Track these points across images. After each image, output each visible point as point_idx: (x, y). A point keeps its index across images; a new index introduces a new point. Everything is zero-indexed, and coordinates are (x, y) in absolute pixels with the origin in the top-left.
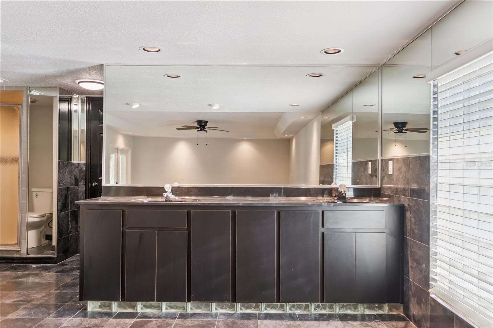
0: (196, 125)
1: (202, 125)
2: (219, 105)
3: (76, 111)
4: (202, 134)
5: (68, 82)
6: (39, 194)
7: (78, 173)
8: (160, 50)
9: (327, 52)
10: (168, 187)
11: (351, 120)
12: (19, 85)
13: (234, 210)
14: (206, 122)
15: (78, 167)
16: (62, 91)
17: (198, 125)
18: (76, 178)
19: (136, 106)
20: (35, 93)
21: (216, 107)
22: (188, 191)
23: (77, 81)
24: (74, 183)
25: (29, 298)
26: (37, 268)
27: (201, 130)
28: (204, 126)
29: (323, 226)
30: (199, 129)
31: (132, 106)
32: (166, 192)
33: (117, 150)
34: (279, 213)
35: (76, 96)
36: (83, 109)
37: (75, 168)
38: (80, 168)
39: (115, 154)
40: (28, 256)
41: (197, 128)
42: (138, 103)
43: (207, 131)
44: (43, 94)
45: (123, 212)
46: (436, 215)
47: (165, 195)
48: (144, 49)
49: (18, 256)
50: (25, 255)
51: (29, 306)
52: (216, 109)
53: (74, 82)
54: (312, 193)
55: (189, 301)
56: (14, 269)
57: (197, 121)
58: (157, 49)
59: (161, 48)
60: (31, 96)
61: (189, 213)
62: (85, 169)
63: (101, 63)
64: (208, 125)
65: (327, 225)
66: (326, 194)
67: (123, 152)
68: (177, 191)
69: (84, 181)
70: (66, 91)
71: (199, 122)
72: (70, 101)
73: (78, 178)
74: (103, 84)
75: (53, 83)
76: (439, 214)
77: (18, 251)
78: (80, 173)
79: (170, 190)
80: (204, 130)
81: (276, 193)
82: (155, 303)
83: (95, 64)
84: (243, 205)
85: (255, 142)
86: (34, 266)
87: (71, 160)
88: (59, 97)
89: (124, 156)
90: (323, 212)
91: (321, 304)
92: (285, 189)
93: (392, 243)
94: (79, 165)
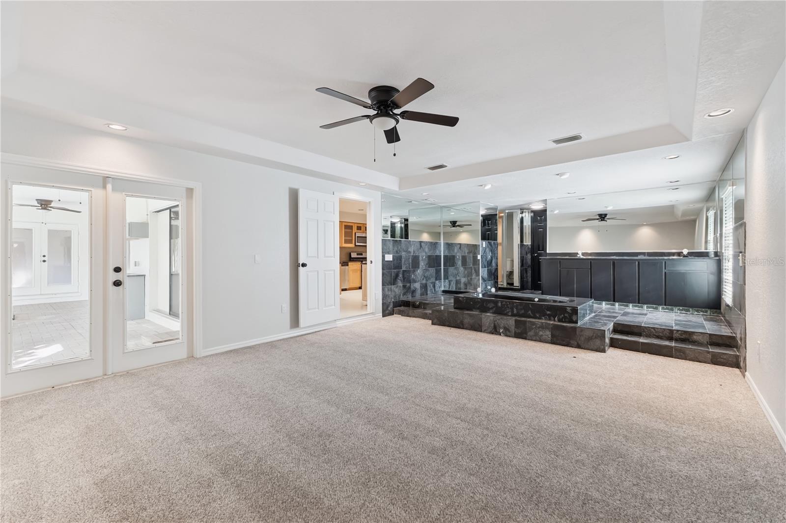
0: (598, 217)
1: (602, 217)
4: (602, 223)
7: (527, 249)
10: (580, 253)
13: (614, 262)
14: (606, 215)
22: (591, 254)
27: (602, 220)
28: (604, 218)
29: (665, 269)
34: (639, 263)
37: (526, 247)
41: (599, 219)
43: (606, 221)
45: (560, 261)
47: (578, 256)
48: (568, 193)
57: (599, 215)
61: (591, 262)
62: (530, 247)
64: (608, 217)
65: (668, 268)
66: (676, 255)
68: (583, 254)
71: (600, 215)
77: (502, 285)
80: (604, 220)
81: (642, 255)
83: (542, 199)
87: (523, 242)
90: (665, 262)
91: (665, 307)
92: (648, 253)
93: (713, 278)
94: (528, 245)
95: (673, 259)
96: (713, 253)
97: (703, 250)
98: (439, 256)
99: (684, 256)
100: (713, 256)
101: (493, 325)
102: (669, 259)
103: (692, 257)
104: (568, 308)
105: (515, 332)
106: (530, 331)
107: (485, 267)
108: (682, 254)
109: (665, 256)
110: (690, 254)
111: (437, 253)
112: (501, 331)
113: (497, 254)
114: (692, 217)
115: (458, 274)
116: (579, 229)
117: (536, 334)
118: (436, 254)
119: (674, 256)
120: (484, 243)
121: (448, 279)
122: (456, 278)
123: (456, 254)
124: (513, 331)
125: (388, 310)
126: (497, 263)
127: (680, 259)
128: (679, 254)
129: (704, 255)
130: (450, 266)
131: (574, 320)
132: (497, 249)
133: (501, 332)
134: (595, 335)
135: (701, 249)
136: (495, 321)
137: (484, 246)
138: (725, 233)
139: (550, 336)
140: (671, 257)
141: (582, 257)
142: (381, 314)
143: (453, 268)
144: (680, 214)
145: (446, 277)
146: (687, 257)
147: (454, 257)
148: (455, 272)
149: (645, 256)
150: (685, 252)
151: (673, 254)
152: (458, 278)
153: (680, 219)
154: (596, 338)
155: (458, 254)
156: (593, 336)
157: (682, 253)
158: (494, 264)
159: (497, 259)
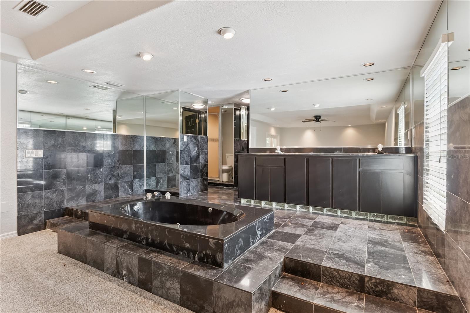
0: (314, 119)
1: (317, 118)
2: (319, 104)
3: (243, 115)
4: (318, 124)
5: (237, 100)
6: (229, 156)
7: (244, 145)
8: (272, 80)
9: (365, 65)
11: (403, 105)
12: (218, 104)
13: (308, 157)
14: (320, 117)
15: (244, 142)
16: (236, 104)
17: (315, 118)
18: (243, 147)
19: (273, 109)
20: (225, 107)
21: (317, 106)
23: (241, 99)
24: (242, 150)
25: (220, 197)
26: (226, 188)
27: (317, 121)
28: (318, 119)
29: (360, 167)
30: (316, 121)
31: (271, 109)
32: (277, 150)
33: (271, 136)
34: (333, 160)
35: (243, 107)
36: (246, 114)
37: (243, 142)
38: (245, 142)
39: (270, 138)
40: (223, 183)
41: (314, 120)
42: (274, 107)
43: (320, 122)
44: (228, 107)
45: (255, 158)
46: (428, 159)
48: (264, 80)
49: (219, 183)
50: (221, 183)
51: (219, 199)
52: (318, 107)
53: (240, 100)
54: (361, 151)
55: (285, 203)
56: (217, 188)
57: (314, 116)
58: (271, 79)
59: (272, 78)
60: (223, 109)
61: (285, 159)
62: (247, 143)
63: (248, 89)
64: (322, 118)
65: (362, 167)
66: (371, 151)
67: (274, 137)
69: (247, 149)
70: (238, 104)
72: (240, 110)
73: (244, 147)
74: (249, 99)
75: (231, 101)
76: (430, 158)
77: (219, 180)
78: (245, 145)
79: (279, 149)
81: (338, 151)
82: (269, 202)
83: (246, 90)
84: (312, 155)
85: (356, 127)
86: (225, 187)
87: (240, 137)
88: (234, 108)
89: (275, 139)
90: (360, 159)
91: (359, 212)
92: (344, 148)
93: (409, 179)
94: (244, 140)
95: (367, 156)
96: (404, 148)
97: (392, 146)
98: (139, 151)
99: (379, 153)
100: (404, 152)
101: (115, 262)
102: (363, 156)
103: (387, 154)
104: (210, 240)
105: (139, 277)
106: (156, 278)
107: (187, 164)
108: (376, 150)
109: (360, 152)
110: (385, 150)
111: (137, 148)
112: (124, 272)
113: (207, 149)
114: (383, 121)
115: (170, 170)
116: (303, 130)
117: (163, 285)
118: (134, 149)
119: (369, 152)
120: (185, 137)
121: (154, 175)
122: (168, 174)
123: (169, 149)
124: (137, 276)
125: (32, 224)
126: (207, 158)
127: (375, 156)
128: (374, 150)
129: (395, 151)
130: (158, 162)
131: (219, 261)
132: (207, 144)
133: (124, 274)
134: (237, 299)
135: (390, 145)
136: (117, 256)
137: (185, 140)
138: (426, 123)
139: (179, 291)
140: (366, 154)
141: (280, 153)
142: (16, 232)
143: (163, 164)
144: (374, 116)
145: (152, 174)
146: (382, 153)
147: (164, 153)
148: (167, 168)
149: (341, 152)
150: (380, 147)
151: (368, 150)
152: (171, 175)
153: (374, 122)
154: (238, 305)
155: (171, 149)
156: (234, 301)
157: (377, 148)
158: (201, 160)
159: (206, 154)
